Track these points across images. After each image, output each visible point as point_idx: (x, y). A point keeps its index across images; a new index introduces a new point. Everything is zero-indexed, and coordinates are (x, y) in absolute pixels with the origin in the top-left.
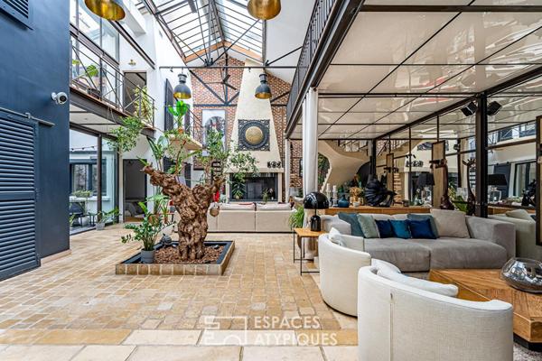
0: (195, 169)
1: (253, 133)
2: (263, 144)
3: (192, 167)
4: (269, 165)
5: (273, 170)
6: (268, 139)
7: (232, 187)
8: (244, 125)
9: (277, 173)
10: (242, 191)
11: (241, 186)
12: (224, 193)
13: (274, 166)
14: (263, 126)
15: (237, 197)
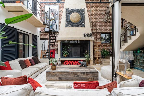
0: (41, 39)
1: (75, 16)
2: (80, 23)
3: (39, 38)
4: (85, 36)
5: (87, 39)
6: (84, 20)
7: (62, 49)
8: (69, 12)
9: (90, 41)
10: (68, 52)
11: (68, 49)
12: (57, 53)
13: (88, 36)
14: (81, 12)
15: (65, 55)
